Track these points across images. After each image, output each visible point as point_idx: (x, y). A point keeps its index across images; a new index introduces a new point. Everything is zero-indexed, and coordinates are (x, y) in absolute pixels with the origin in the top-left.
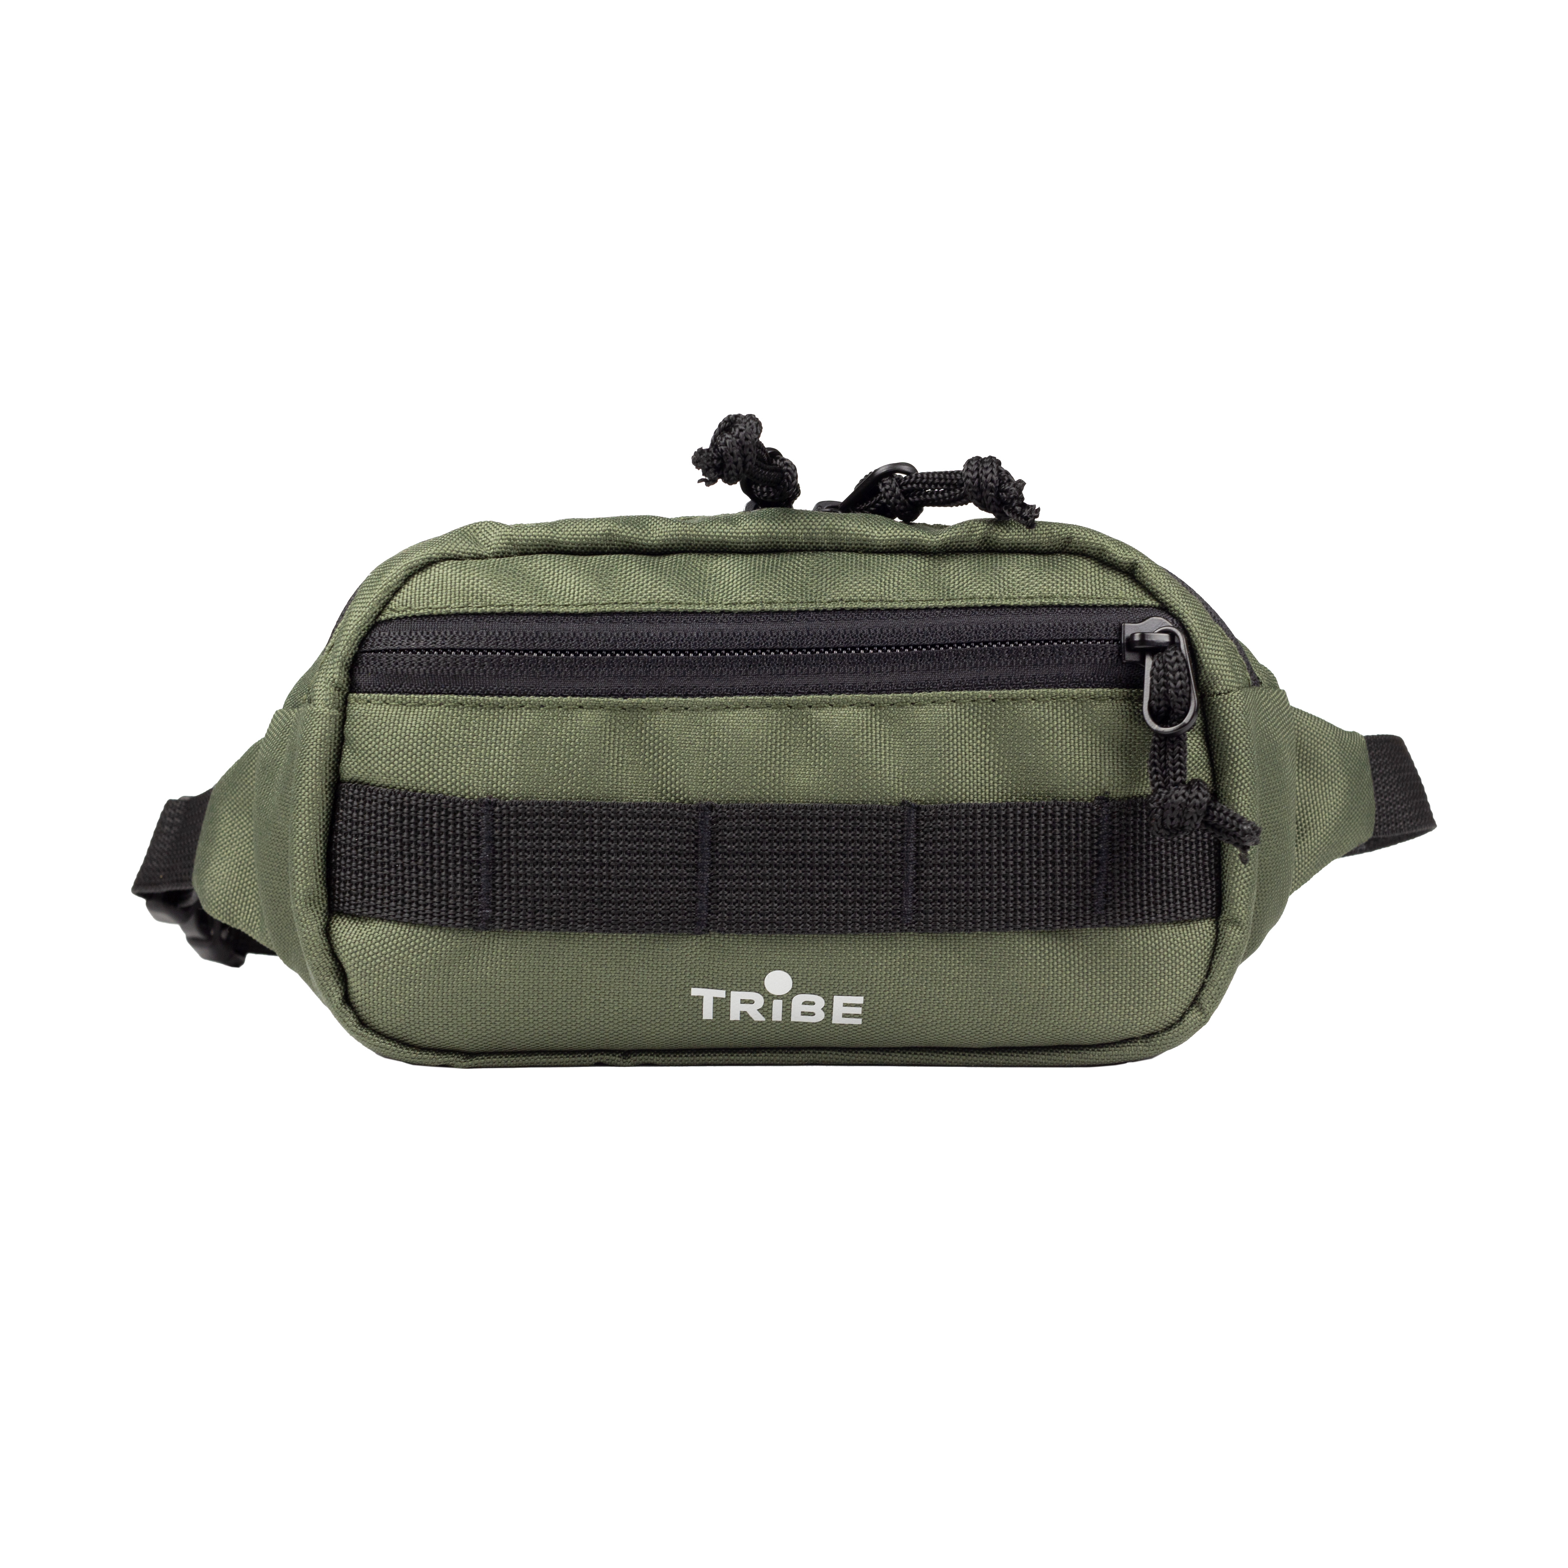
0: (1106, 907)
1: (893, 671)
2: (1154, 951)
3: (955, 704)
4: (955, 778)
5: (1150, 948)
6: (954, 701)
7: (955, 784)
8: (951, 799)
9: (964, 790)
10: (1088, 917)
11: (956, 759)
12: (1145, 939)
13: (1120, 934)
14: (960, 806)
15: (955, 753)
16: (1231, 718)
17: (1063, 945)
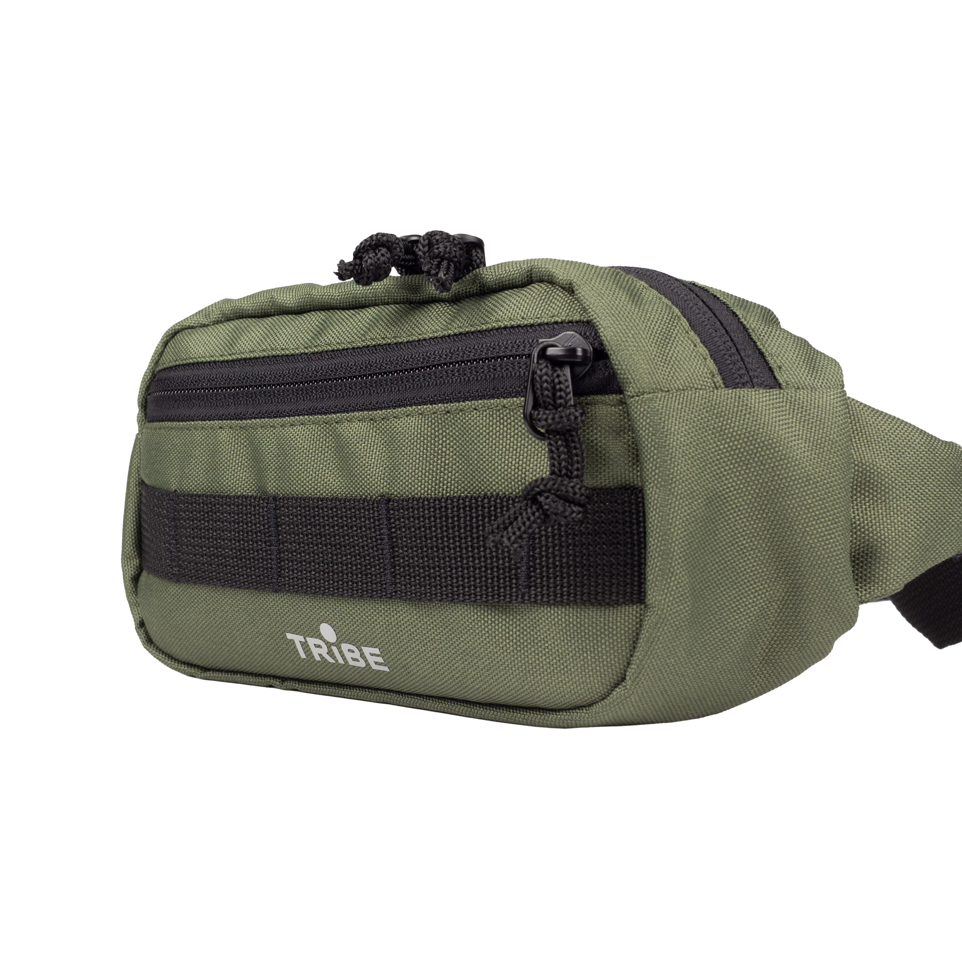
0: (529, 587)
1: (384, 391)
2: (575, 628)
3: (421, 416)
4: (416, 476)
5: (571, 625)
6: (421, 414)
7: (416, 481)
8: (413, 493)
9: (423, 486)
10: (514, 594)
11: (417, 461)
12: (567, 617)
13: (546, 611)
14: (413, 498)
15: (418, 456)
16: (642, 418)
17: (504, 617)
